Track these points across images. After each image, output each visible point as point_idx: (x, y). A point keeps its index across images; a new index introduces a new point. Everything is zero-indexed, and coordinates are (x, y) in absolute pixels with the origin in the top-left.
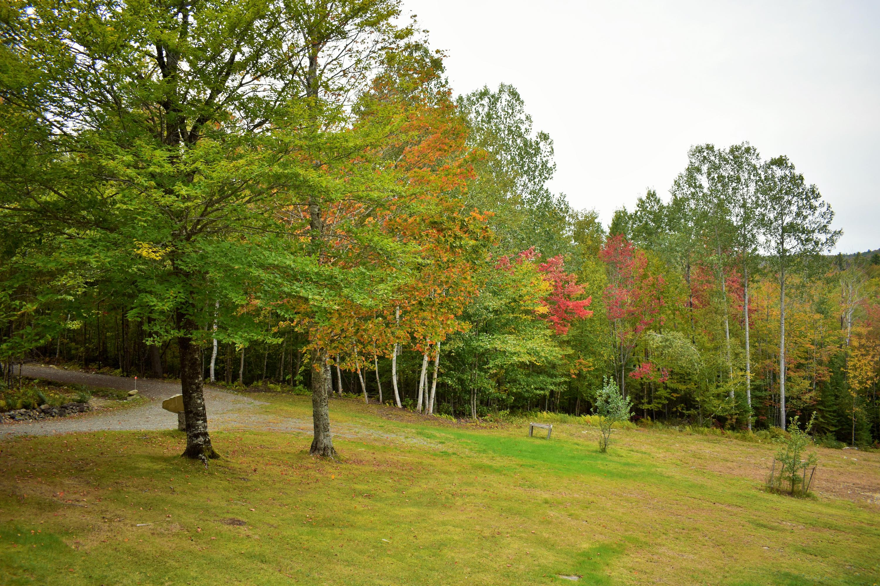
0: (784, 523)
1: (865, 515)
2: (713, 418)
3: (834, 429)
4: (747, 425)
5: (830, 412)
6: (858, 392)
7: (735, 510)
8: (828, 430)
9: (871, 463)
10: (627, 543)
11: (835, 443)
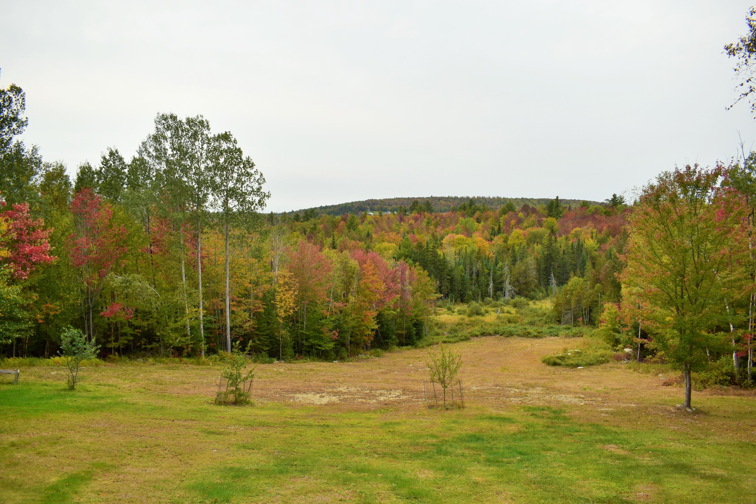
0: (229, 427)
1: (289, 412)
2: (172, 348)
3: (266, 348)
4: (201, 352)
5: (264, 335)
6: (284, 319)
7: (190, 424)
8: (263, 349)
9: (293, 372)
10: (94, 469)
11: (268, 359)
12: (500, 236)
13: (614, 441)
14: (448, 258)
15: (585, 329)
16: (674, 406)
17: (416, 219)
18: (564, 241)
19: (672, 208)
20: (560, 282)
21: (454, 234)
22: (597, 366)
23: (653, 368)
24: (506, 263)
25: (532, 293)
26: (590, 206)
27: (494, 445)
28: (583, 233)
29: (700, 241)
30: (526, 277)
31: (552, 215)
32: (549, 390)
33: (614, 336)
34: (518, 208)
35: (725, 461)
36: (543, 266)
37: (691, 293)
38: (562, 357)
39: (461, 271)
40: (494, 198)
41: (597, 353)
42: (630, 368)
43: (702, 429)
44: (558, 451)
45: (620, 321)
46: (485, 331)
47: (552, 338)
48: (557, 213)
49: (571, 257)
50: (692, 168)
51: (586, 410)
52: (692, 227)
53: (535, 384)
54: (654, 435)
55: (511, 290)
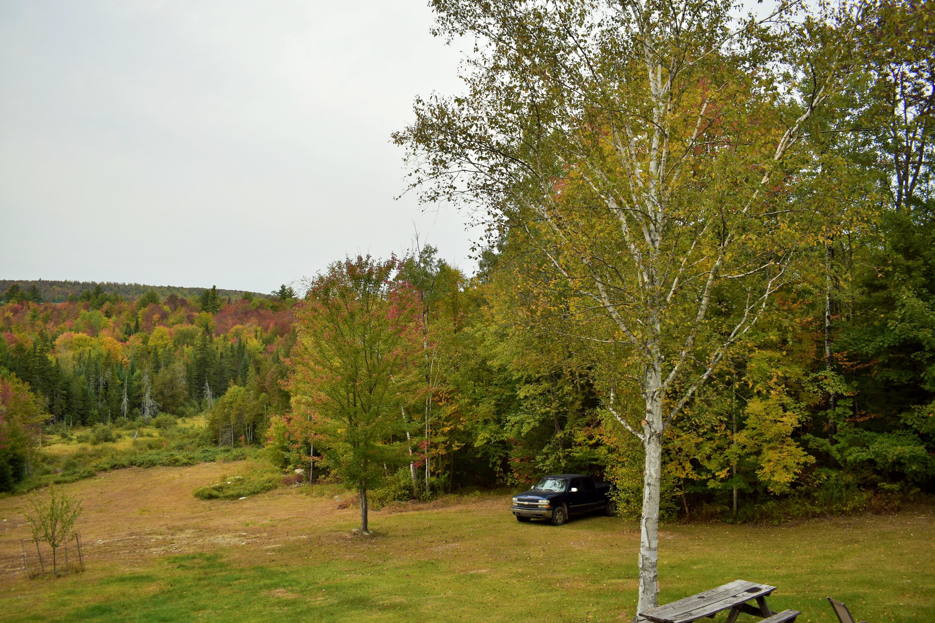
12: (137, 335)
13: (282, 584)
14: (63, 367)
15: (248, 450)
16: (350, 532)
17: (15, 311)
18: (222, 341)
19: (343, 304)
20: (216, 393)
21: (73, 332)
22: (263, 494)
23: (328, 489)
24: (146, 370)
25: (181, 408)
26: (254, 298)
27: (127, 615)
28: (245, 332)
29: (373, 341)
30: (173, 389)
31: (208, 309)
32: (202, 531)
33: (283, 455)
34: (162, 299)
35: (403, 586)
36: (195, 374)
37: (364, 399)
38: (220, 488)
39: (83, 383)
40: (130, 285)
41: (262, 479)
42: (302, 492)
43: (380, 554)
44: (213, 608)
45: (289, 437)
46: (116, 462)
47: (208, 464)
48: (214, 307)
49: (231, 362)
50: (364, 259)
51: (248, 551)
52: (364, 325)
53: (185, 525)
54: (328, 569)
55: (153, 406)
